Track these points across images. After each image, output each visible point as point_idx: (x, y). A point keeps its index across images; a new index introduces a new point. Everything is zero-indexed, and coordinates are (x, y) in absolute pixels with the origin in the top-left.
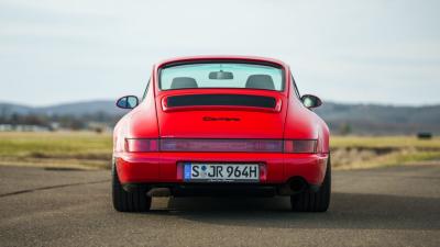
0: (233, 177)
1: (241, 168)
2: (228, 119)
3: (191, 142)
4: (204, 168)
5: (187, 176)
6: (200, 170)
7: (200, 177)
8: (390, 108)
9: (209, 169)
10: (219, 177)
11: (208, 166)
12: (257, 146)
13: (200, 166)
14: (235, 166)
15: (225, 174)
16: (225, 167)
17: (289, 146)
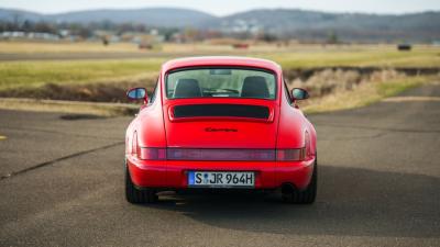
0: (231, 183)
1: (239, 175)
2: (227, 130)
3: (195, 152)
4: (206, 176)
5: (191, 182)
6: (202, 178)
7: (202, 183)
8: (374, 17)
9: (211, 177)
10: (220, 183)
11: (210, 174)
12: (253, 156)
13: (203, 173)
14: (233, 174)
15: (225, 181)
16: (225, 174)
17: (281, 155)
